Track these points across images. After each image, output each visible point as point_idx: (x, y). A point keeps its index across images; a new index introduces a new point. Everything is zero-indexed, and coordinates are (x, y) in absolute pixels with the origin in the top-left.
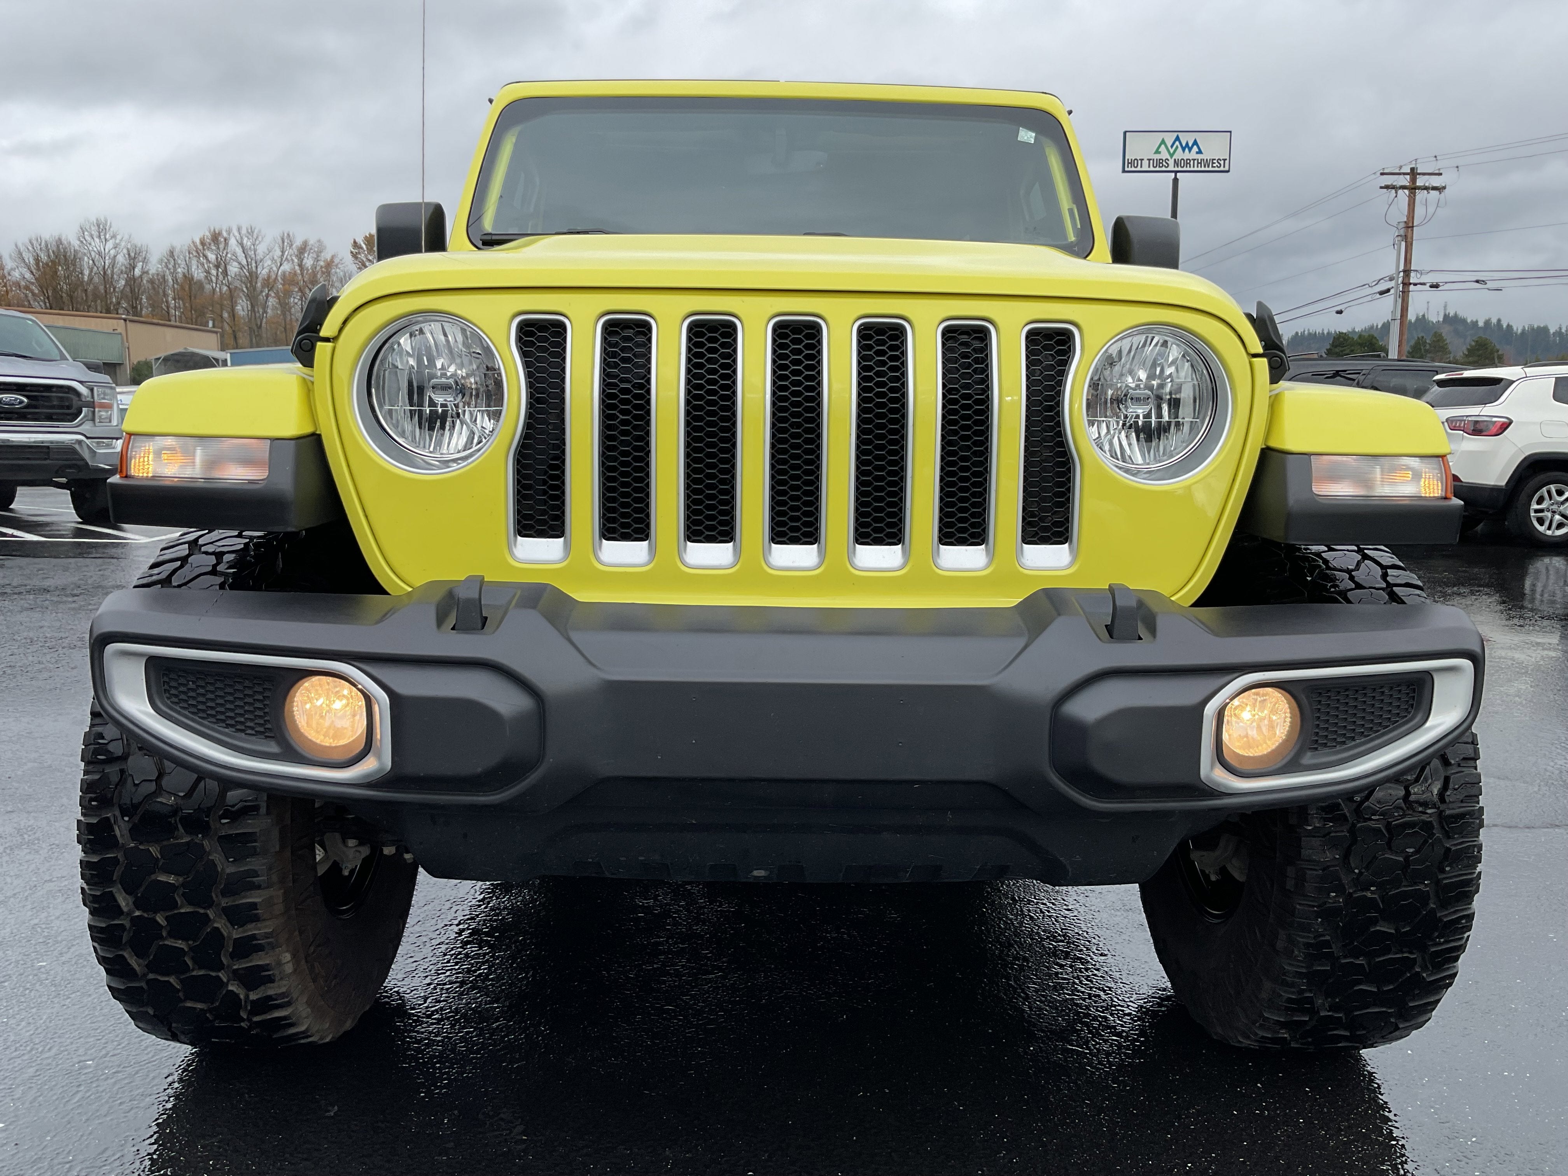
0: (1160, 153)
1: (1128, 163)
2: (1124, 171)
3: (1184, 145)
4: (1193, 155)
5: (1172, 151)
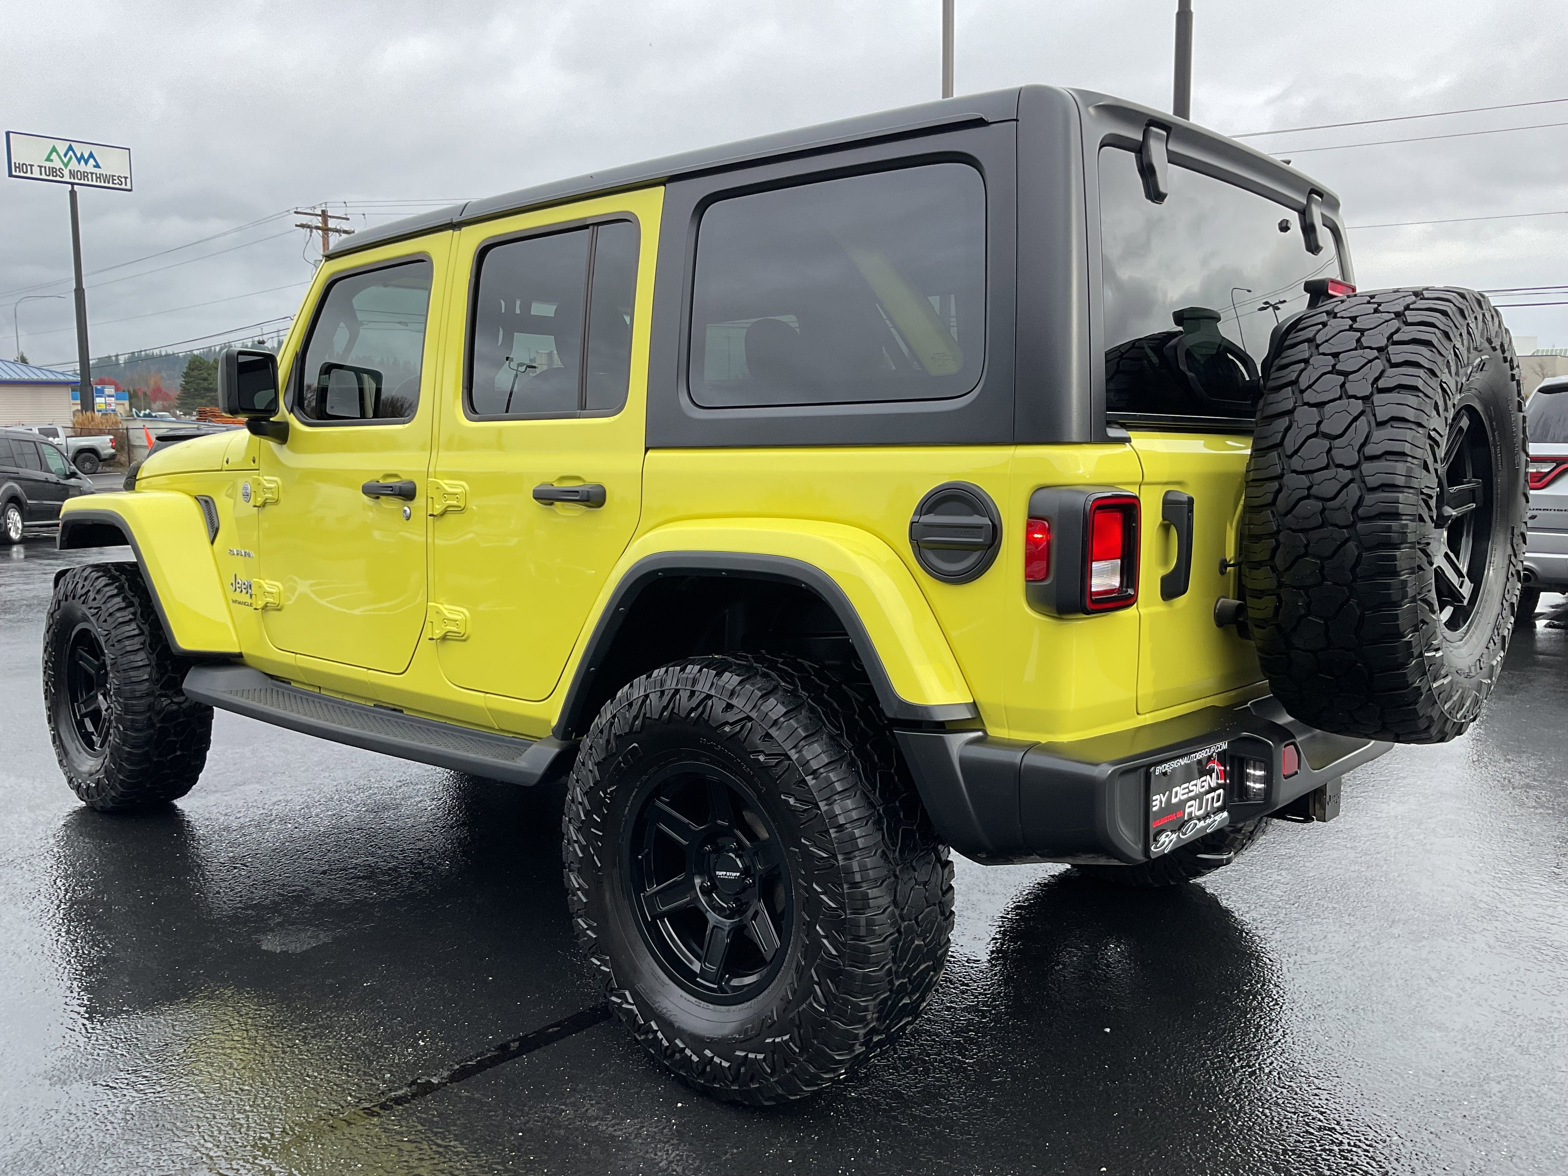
0: (52, 161)
1: (16, 167)
2: (11, 175)
3: (79, 156)
4: (90, 168)
5: (66, 160)
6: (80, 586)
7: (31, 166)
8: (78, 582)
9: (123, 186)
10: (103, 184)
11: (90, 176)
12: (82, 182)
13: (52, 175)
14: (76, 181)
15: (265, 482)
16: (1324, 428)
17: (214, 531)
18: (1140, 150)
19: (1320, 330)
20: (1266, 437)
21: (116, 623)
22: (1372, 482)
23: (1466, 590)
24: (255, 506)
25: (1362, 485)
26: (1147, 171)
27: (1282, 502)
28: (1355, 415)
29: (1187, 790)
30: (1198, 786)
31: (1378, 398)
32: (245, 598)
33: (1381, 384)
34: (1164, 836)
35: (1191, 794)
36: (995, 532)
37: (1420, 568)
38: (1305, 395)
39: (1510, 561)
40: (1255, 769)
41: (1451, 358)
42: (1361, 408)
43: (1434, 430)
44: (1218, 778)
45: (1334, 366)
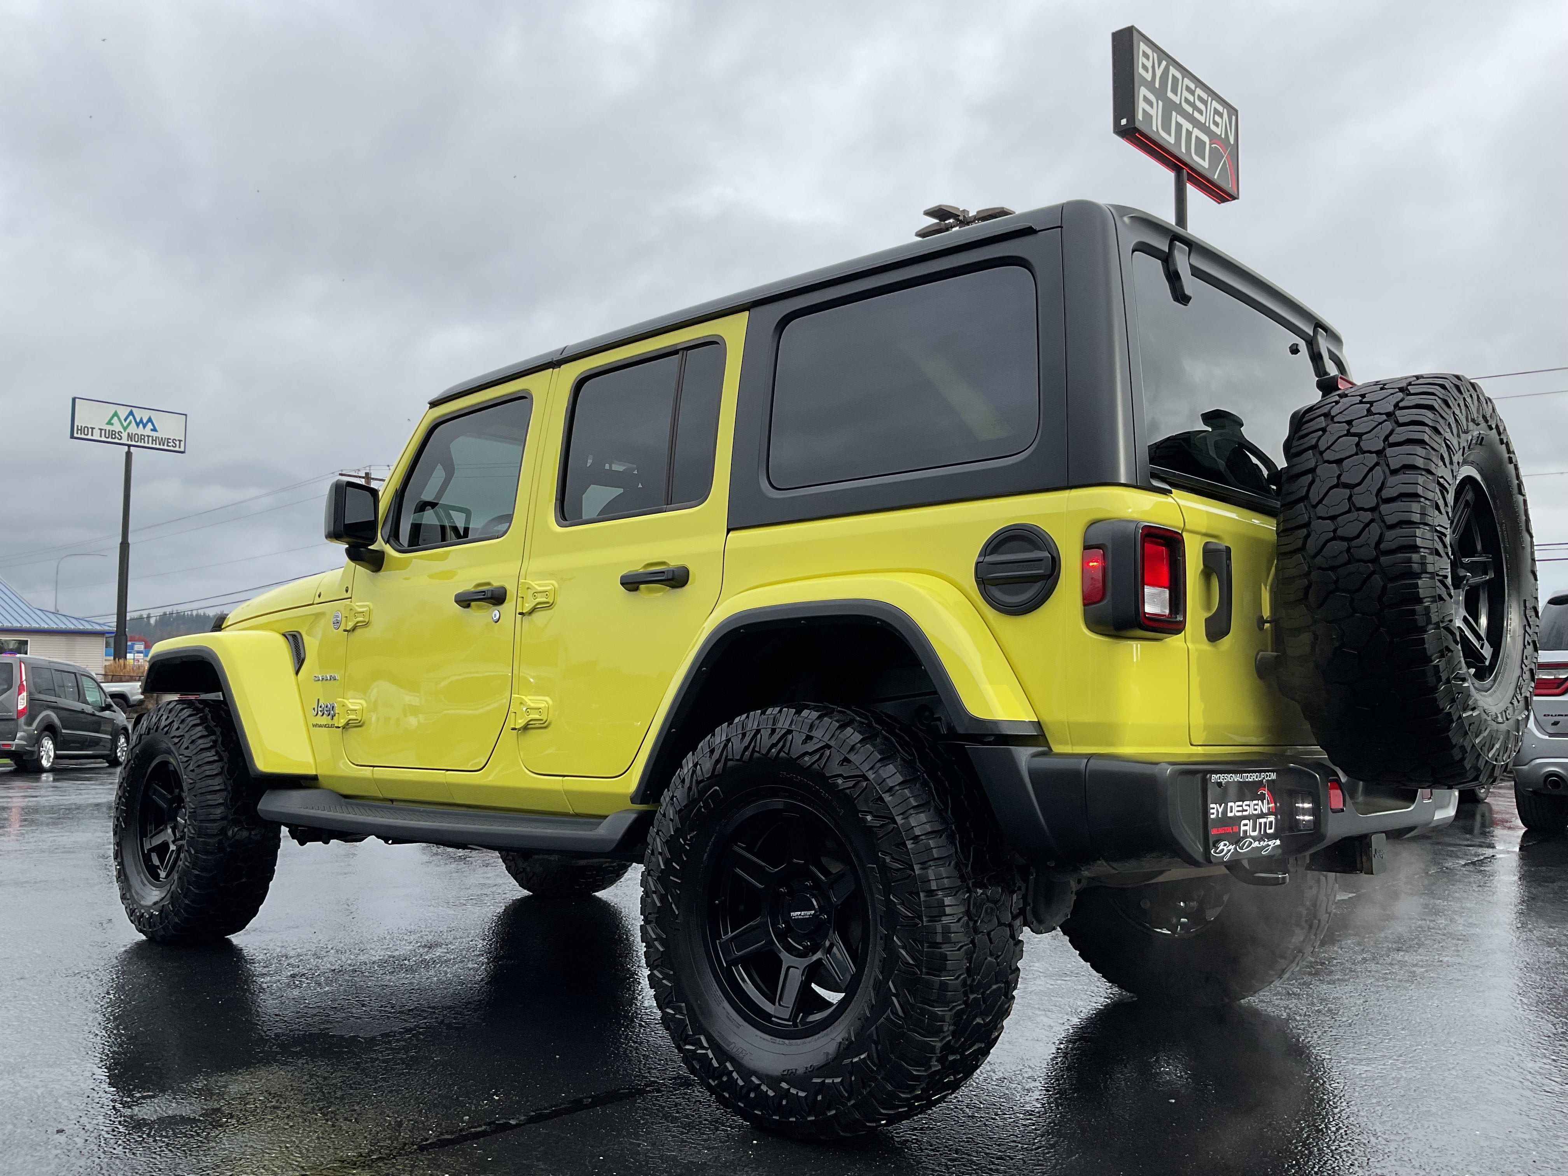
0: (112, 424)
1: (78, 430)
2: (72, 437)
3: (138, 420)
4: (148, 431)
5: (125, 424)
6: (164, 717)
7: (93, 429)
8: (162, 715)
9: (177, 449)
10: (158, 446)
11: (146, 438)
12: (138, 444)
13: (111, 438)
14: (133, 443)
15: (357, 608)
16: (1343, 479)
17: (299, 660)
18: (1167, 259)
19: (1333, 406)
20: (1292, 493)
21: (199, 749)
22: (1391, 520)
23: (1487, 652)
24: (345, 631)
25: (1382, 525)
26: (1173, 277)
27: (1312, 546)
28: (1371, 465)
29: (1240, 809)
30: (1252, 807)
31: (1389, 451)
32: (325, 720)
33: (1392, 439)
34: (1222, 843)
35: (1245, 813)
36: (1055, 563)
37: (1441, 598)
38: (1324, 454)
39: (1525, 631)
40: (1303, 802)
41: (1452, 420)
42: (1375, 460)
43: (1442, 477)
44: (1268, 803)
45: (1348, 431)
